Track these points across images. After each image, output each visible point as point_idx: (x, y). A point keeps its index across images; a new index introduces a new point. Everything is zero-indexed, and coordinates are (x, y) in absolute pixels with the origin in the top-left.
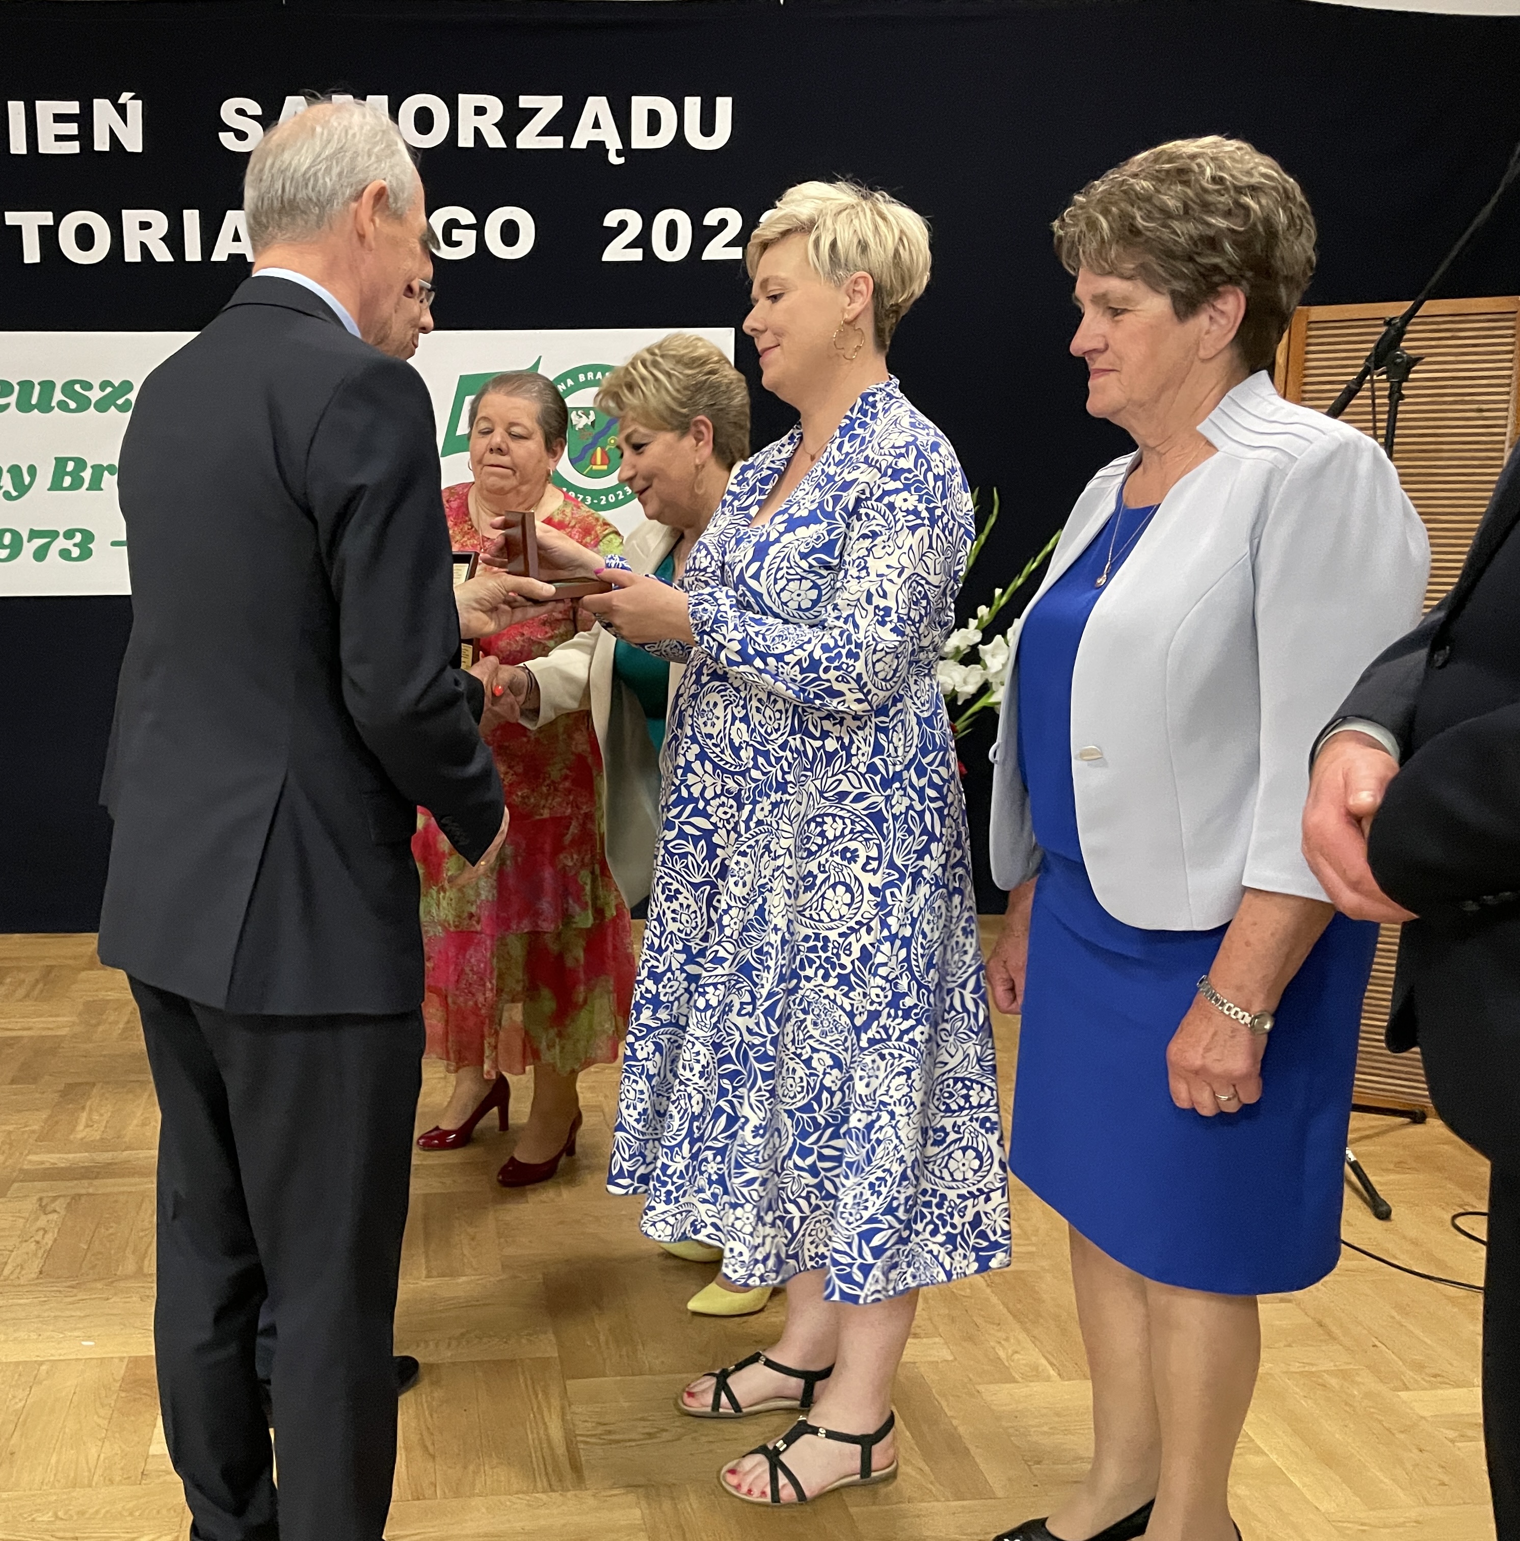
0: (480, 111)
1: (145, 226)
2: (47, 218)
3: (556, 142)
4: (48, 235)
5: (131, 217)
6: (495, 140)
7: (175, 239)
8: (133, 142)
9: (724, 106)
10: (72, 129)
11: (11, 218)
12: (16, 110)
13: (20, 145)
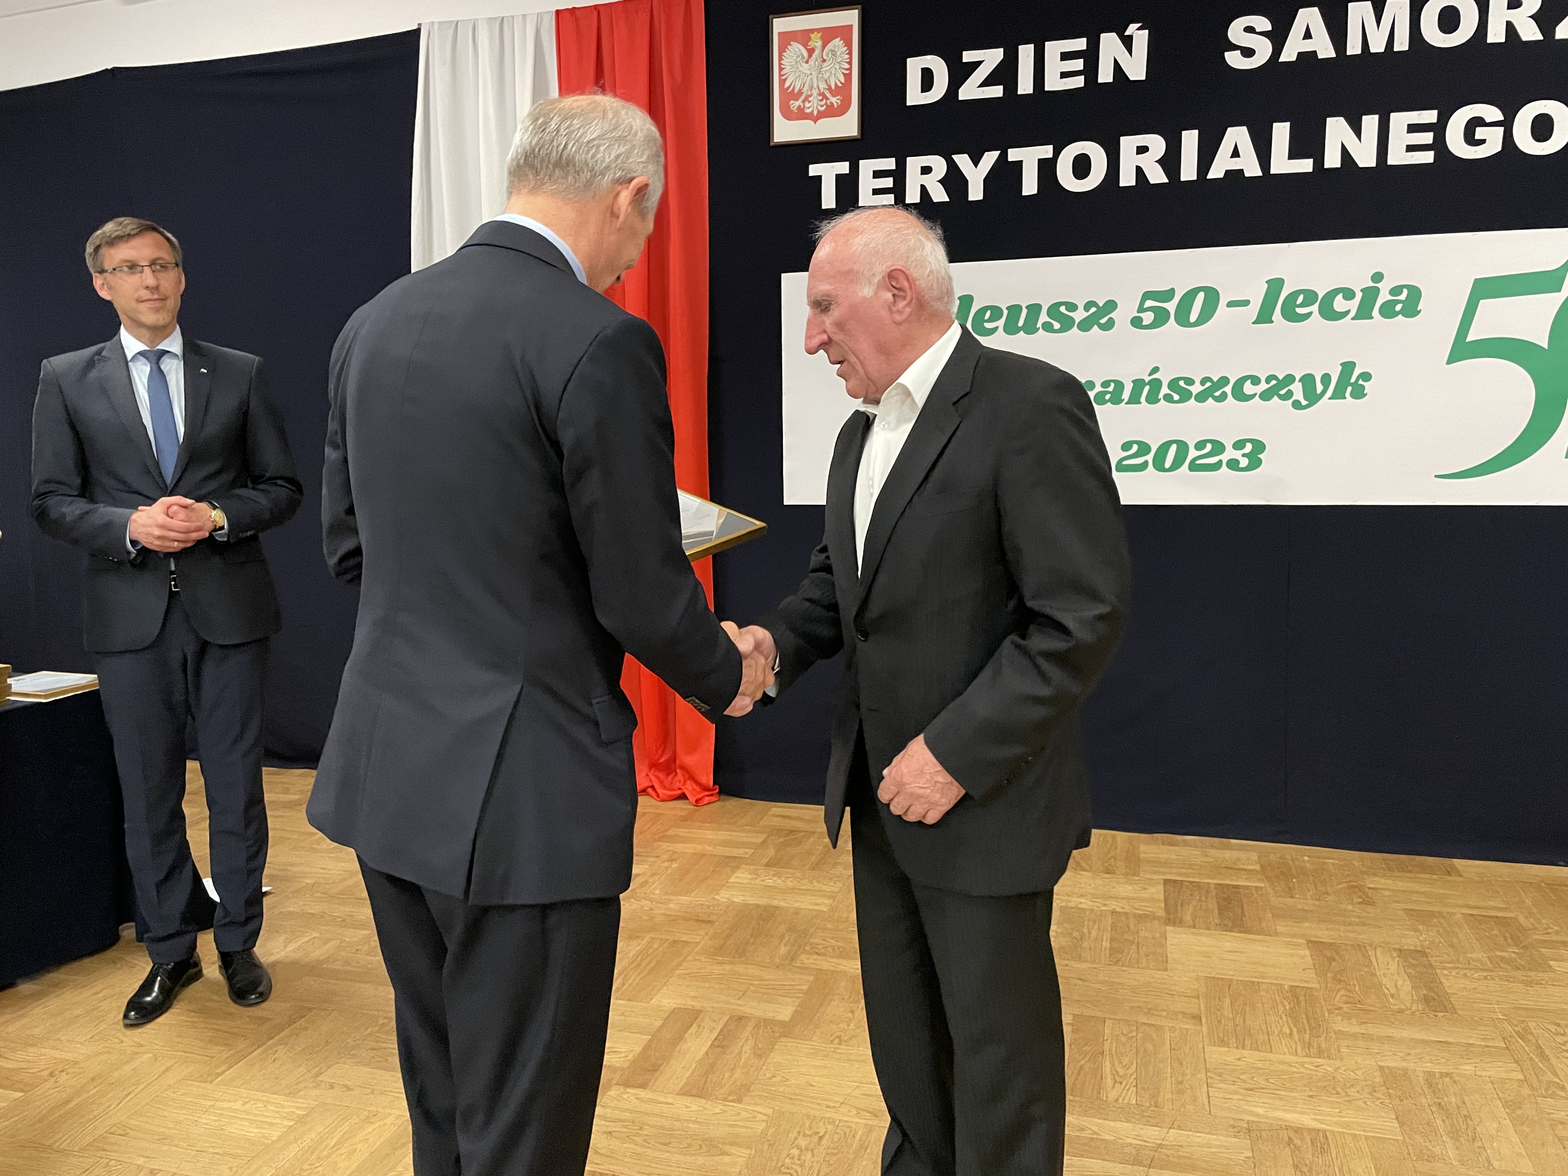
0: (1514, 5)
1: (1142, 150)
2: (1047, 151)
4: (1047, 168)
5: (1128, 144)
6: (1530, 33)
7: (1171, 161)
10: (1078, 64)
11: (1014, 154)
12: (1026, 53)
13: (1025, 86)
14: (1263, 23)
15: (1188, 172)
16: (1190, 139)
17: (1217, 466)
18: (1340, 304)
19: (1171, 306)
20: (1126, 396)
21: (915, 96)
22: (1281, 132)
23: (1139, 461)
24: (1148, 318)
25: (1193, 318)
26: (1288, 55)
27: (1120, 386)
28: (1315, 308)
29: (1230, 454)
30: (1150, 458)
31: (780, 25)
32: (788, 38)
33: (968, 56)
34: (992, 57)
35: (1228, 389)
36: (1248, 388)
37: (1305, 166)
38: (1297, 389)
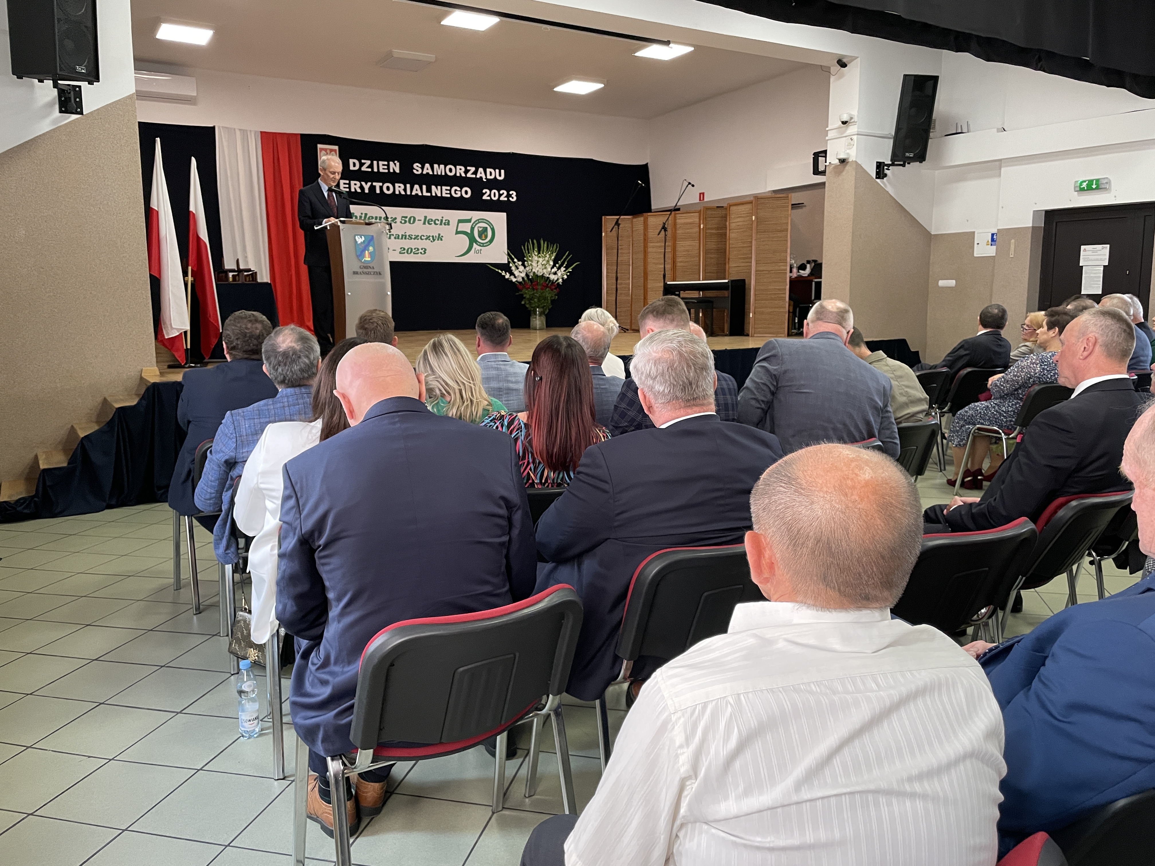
0: (460, 169)
1: (400, 187)
2: (381, 184)
3: (474, 176)
4: (381, 188)
5: (397, 185)
6: (463, 175)
7: (405, 190)
8: (398, 171)
9: (503, 171)
10: (386, 167)
11: (374, 184)
12: (375, 163)
13: (375, 170)
14: (420, 166)
15: (408, 193)
16: (408, 186)
17: (418, 253)
18: (437, 222)
19: (407, 219)
20: (400, 237)
21: (352, 168)
22: (424, 187)
23: (403, 252)
24: (403, 222)
25: (412, 222)
26: (424, 173)
27: (399, 235)
28: (433, 222)
29: (420, 251)
30: (405, 251)
31: (319, 146)
32: (321, 149)
33: (363, 161)
34: (368, 162)
35: (419, 237)
36: (423, 238)
37: (429, 194)
38: (431, 238)
